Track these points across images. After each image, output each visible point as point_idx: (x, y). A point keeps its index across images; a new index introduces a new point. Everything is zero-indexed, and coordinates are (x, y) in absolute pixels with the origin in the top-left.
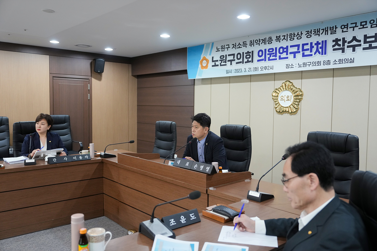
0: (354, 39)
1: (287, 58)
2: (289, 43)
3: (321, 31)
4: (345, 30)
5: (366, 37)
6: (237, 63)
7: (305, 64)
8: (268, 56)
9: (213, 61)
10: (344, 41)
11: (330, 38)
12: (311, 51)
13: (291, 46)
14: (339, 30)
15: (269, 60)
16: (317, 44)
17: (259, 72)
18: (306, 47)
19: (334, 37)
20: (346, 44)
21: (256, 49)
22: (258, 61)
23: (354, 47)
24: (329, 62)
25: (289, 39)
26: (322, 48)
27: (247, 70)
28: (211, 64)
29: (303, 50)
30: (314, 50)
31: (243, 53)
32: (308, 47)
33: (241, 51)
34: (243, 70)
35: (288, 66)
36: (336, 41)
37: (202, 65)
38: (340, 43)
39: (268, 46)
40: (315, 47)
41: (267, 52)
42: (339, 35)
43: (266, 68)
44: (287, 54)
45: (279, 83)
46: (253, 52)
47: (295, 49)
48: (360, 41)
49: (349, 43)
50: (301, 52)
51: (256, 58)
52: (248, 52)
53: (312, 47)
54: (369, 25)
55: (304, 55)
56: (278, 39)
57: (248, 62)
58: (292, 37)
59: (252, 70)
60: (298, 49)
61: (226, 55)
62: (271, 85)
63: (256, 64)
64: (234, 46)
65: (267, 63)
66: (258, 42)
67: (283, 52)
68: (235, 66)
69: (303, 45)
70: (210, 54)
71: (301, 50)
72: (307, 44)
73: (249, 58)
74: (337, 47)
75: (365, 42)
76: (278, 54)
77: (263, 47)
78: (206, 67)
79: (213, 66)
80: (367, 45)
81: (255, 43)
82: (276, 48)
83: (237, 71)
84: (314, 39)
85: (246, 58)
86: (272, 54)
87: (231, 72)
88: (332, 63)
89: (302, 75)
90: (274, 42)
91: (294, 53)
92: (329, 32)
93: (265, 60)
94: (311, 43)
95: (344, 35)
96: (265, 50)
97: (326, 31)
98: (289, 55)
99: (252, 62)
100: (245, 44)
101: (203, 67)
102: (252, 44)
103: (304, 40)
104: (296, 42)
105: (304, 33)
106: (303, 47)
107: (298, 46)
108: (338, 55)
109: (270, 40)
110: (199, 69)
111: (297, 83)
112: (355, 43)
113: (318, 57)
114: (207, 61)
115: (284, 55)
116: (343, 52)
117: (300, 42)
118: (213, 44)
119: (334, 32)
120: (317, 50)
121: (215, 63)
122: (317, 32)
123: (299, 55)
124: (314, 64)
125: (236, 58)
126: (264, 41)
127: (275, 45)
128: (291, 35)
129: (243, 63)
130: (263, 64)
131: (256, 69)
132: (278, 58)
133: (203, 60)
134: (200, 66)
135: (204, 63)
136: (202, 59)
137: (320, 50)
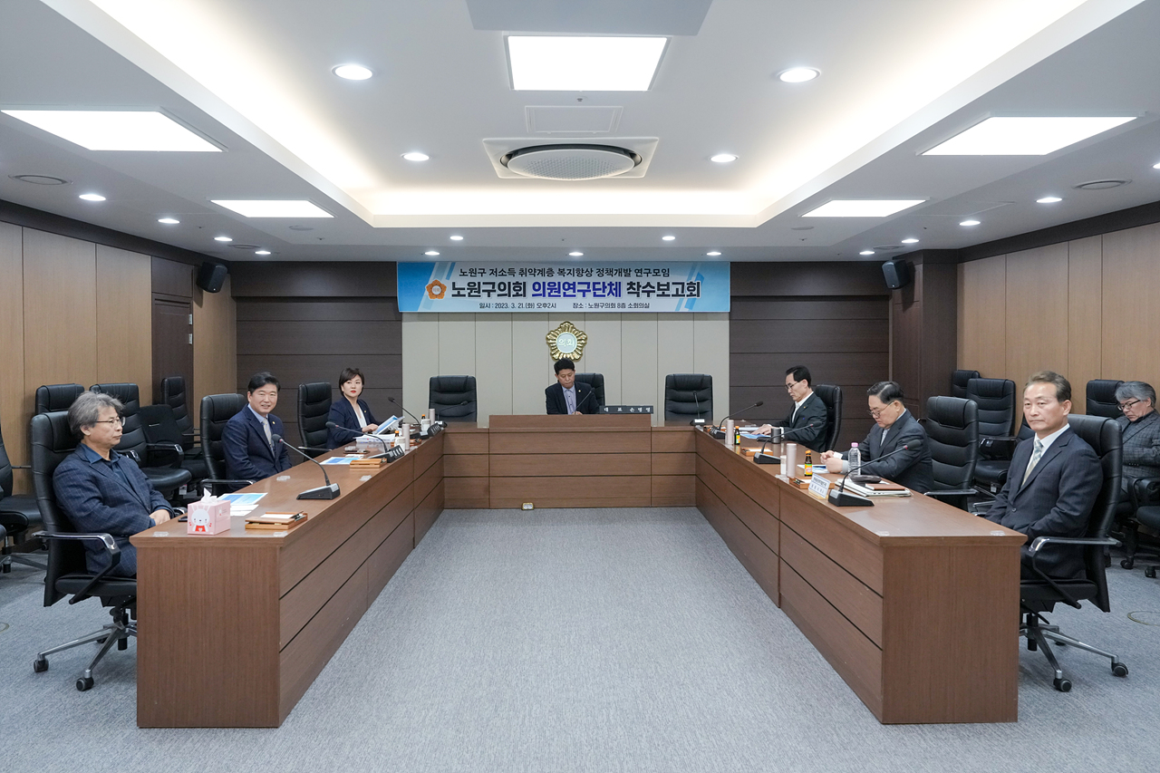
0: (648, 284)
1: (575, 296)
2: (577, 279)
3: (615, 272)
4: (639, 274)
5: (659, 284)
6: (498, 295)
7: (597, 305)
8: (547, 291)
9: (454, 288)
10: (639, 286)
11: (624, 281)
12: (604, 292)
13: (579, 283)
14: (633, 273)
15: (550, 295)
16: (611, 284)
17: (536, 310)
18: (597, 286)
19: (629, 280)
20: (641, 289)
21: (530, 280)
22: (533, 295)
23: (648, 292)
24: (623, 305)
25: (576, 274)
26: (616, 290)
27: (516, 305)
28: (449, 292)
29: (594, 289)
30: (607, 290)
31: (509, 283)
32: (601, 286)
33: (506, 279)
34: (510, 305)
35: (575, 305)
36: (631, 284)
37: (430, 292)
38: (635, 287)
39: (547, 279)
40: (608, 287)
41: (547, 287)
42: (633, 278)
43: (545, 305)
44: (574, 292)
45: (555, 324)
46: (524, 283)
47: (585, 287)
48: (654, 288)
49: (644, 288)
50: (592, 292)
51: (530, 291)
52: (517, 283)
53: (604, 287)
54: (662, 274)
55: (595, 295)
56: (561, 272)
57: (517, 295)
58: (580, 274)
59: (524, 306)
60: (588, 287)
61: (479, 283)
62: (543, 327)
63: (529, 299)
64: (493, 272)
65: (547, 300)
66: (533, 272)
67: (569, 288)
68: (494, 298)
69: (594, 284)
70: (448, 278)
71: (591, 288)
72: (599, 283)
73: (520, 290)
74: (631, 290)
75: (659, 289)
76: (562, 291)
77: (540, 279)
78: (441, 295)
79: (453, 296)
80: (661, 293)
81: (528, 273)
82: (559, 283)
83: (498, 305)
84: (607, 279)
85: (515, 290)
86: (554, 289)
87: (488, 306)
88: (627, 306)
89: (585, 316)
90: (556, 274)
91: (584, 292)
92: (623, 274)
93: (544, 296)
94: (604, 283)
95: (638, 279)
96: (544, 283)
97: (619, 272)
98: (576, 293)
99: (525, 296)
100: (512, 272)
101: (432, 295)
102: (522, 273)
103: (594, 278)
104: (584, 279)
105: (595, 271)
106: (594, 287)
107: (588, 284)
108: (633, 299)
109: (550, 273)
110: (424, 298)
111: (578, 324)
112: (649, 289)
113: (611, 299)
114: (443, 288)
115: (570, 292)
116: (638, 296)
117: (591, 280)
118: (453, 264)
119: (628, 275)
120: (611, 291)
121: (459, 292)
122: (610, 272)
123: (590, 295)
124: (608, 305)
125: (496, 288)
126: (542, 272)
127: (556, 278)
128: (578, 270)
129: (510, 296)
130: (541, 300)
131: (530, 305)
132: (562, 294)
133: (432, 285)
134: (426, 293)
135: (436, 290)
136: (430, 282)
137: (614, 292)
